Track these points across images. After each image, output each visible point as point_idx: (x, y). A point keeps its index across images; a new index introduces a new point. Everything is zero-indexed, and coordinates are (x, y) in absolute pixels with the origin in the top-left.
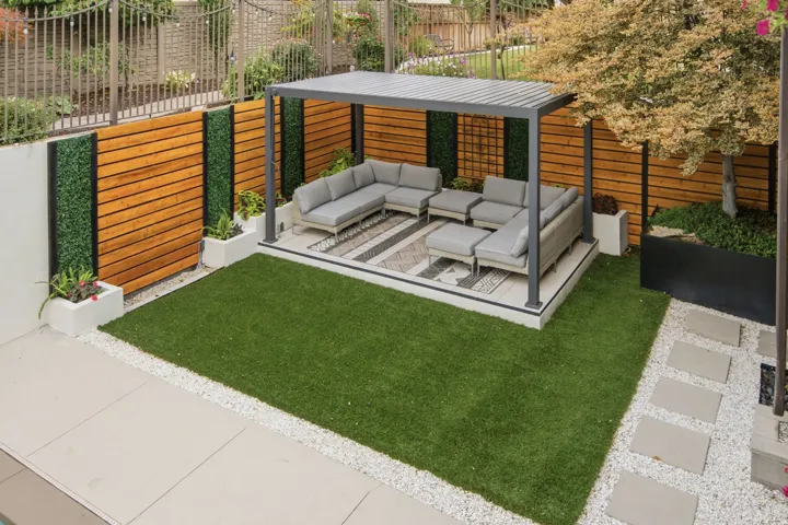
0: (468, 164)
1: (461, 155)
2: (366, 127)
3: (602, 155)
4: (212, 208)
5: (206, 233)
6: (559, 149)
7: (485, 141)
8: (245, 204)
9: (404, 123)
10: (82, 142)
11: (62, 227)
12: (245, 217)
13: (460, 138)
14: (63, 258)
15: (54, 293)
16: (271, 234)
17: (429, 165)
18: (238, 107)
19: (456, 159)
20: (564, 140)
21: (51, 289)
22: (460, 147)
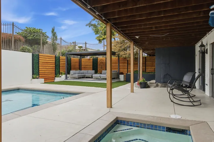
0: (100, 71)
1: (98, 69)
2: (82, 66)
3: (121, 66)
4: (56, 73)
5: (55, 77)
6: (115, 66)
7: (102, 66)
8: (62, 74)
9: (89, 65)
10: (37, 55)
11: (34, 68)
12: (62, 75)
13: (98, 66)
14: (34, 73)
15: (33, 78)
16: (66, 78)
17: (93, 70)
18: (60, 57)
19: (97, 70)
20: (115, 64)
21: (33, 77)
22: (98, 68)
